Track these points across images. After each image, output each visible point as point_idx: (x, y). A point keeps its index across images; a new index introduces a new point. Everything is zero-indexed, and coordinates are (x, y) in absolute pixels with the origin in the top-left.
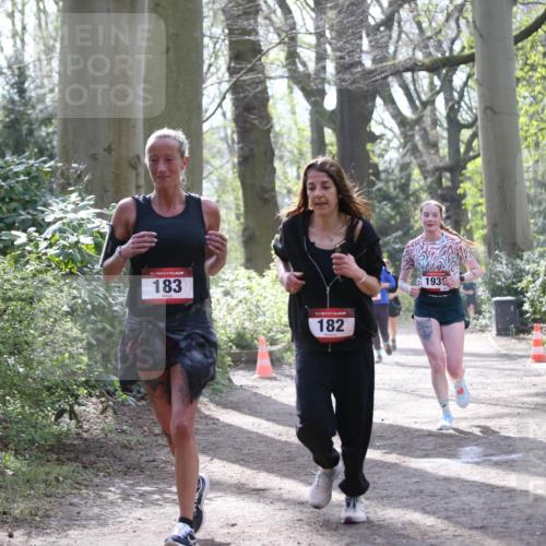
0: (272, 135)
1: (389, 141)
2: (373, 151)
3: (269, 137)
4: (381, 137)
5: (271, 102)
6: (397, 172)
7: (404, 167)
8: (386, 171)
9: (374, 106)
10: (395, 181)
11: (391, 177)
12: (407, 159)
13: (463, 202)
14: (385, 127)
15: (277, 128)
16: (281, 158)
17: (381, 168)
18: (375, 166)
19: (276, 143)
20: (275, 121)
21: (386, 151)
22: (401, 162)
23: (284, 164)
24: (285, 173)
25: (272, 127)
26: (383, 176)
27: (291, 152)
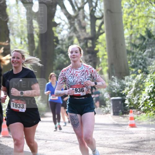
0: (8, 24)
1: (63, 26)
2: (56, 31)
3: (7, 25)
4: (59, 24)
5: (8, 8)
6: (67, 40)
7: (70, 38)
8: (62, 40)
9: (56, 9)
10: (65, 44)
11: (64, 43)
12: (71, 34)
13: (98, 54)
14: (61, 19)
15: (11, 20)
16: (13, 34)
17: (59, 38)
18: (57, 38)
19: (10, 27)
20: (9, 17)
21: (61, 31)
22: (69, 35)
23: (14, 37)
24: (15, 41)
25: (8, 20)
26: (60, 42)
27: (18, 31)
